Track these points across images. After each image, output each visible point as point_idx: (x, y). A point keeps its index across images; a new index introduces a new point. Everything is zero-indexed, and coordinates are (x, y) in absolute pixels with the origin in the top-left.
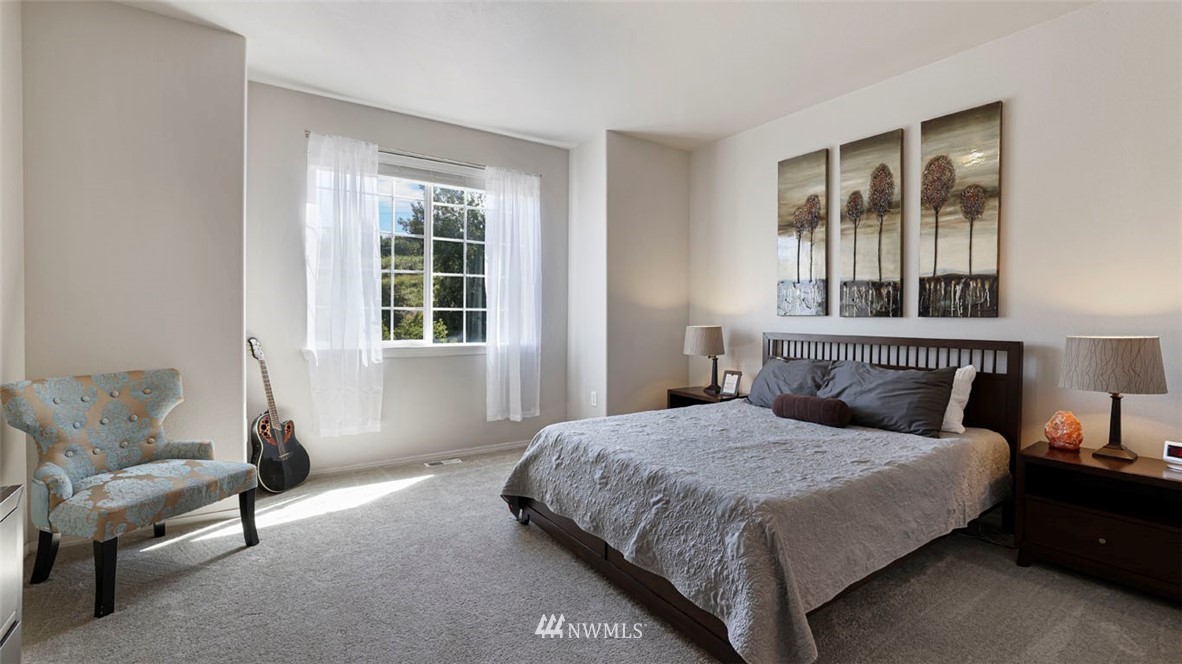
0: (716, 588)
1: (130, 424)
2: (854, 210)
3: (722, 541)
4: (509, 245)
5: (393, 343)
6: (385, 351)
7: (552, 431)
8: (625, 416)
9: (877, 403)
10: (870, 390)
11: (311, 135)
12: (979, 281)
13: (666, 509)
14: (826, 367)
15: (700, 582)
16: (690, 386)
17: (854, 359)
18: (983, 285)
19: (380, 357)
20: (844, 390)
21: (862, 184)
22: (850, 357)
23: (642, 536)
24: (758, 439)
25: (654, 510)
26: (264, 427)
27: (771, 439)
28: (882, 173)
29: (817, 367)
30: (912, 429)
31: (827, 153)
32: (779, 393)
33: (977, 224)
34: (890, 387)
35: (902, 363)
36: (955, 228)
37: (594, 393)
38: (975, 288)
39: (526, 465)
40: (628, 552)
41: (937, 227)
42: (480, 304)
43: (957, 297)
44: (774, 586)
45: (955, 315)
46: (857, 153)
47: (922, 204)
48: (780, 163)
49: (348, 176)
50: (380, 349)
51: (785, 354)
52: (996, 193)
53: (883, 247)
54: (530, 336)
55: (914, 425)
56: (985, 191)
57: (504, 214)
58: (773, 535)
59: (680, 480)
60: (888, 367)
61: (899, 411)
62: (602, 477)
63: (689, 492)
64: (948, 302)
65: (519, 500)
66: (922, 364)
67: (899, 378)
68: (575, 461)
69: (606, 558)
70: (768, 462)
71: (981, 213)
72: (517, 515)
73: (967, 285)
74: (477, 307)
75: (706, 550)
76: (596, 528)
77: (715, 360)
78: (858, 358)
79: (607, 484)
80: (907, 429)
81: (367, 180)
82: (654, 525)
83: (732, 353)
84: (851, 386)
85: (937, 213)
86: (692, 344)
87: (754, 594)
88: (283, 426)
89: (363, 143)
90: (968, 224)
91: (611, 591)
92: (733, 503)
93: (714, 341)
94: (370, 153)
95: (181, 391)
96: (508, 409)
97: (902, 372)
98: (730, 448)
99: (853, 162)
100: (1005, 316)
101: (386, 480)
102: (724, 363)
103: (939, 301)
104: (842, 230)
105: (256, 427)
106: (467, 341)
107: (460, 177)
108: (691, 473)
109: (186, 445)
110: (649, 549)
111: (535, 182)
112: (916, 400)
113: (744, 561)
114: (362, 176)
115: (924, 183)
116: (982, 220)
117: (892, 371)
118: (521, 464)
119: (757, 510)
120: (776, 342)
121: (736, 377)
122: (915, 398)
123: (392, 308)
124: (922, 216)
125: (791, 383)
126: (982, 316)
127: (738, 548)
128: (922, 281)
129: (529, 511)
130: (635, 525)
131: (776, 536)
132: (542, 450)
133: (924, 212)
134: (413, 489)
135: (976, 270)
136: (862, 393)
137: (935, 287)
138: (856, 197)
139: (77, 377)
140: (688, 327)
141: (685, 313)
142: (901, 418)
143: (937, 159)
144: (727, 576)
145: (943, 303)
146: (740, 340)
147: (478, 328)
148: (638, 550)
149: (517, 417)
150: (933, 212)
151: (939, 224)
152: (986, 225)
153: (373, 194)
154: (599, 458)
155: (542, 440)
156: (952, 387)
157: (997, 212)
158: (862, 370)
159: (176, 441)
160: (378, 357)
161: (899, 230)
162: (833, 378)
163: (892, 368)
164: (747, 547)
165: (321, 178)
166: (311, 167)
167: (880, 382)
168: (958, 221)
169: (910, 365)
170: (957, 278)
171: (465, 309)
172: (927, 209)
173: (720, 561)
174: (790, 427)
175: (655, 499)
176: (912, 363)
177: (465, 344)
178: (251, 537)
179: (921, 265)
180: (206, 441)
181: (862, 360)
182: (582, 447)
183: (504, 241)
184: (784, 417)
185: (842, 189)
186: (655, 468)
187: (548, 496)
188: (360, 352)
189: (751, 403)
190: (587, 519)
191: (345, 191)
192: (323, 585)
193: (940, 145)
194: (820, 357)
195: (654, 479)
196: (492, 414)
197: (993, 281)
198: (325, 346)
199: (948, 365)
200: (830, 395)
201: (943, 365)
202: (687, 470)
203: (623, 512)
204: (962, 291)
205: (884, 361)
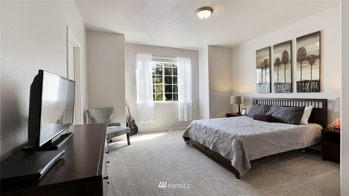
0: (229, 154)
1: (106, 118)
2: (278, 63)
3: (231, 143)
4: (183, 76)
5: (156, 101)
6: (154, 103)
7: (194, 122)
8: (213, 119)
9: (282, 116)
10: (280, 113)
11: (137, 53)
12: (314, 82)
13: (219, 138)
14: (269, 107)
15: (226, 153)
16: (233, 112)
17: (276, 104)
18: (315, 83)
19: (153, 105)
20: (273, 113)
21: (280, 56)
22: (275, 104)
23: (214, 144)
24: (246, 124)
25: (217, 138)
26: (129, 121)
27: (249, 124)
28: (285, 53)
29: (266, 107)
30: (291, 123)
31: (270, 47)
32: (255, 113)
33: (313, 66)
34: (285, 112)
35: (289, 105)
36: (306, 67)
37: (206, 114)
38: (313, 84)
39: (188, 130)
40: (211, 148)
41: (301, 67)
42: (176, 92)
43: (308, 87)
44: (242, 153)
45: (307, 92)
46: (278, 47)
47: (297, 61)
48: (256, 51)
49: (145, 62)
50: (153, 103)
51: (259, 104)
52: (319, 57)
53: (286, 73)
54: (189, 100)
55: (292, 122)
56: (315, 57)
57: (182, 69)
58: (242, 142)
59: (222, 131)
60: (285, 106)
61: (287, 118)
62: (206, 131)
63: (224, 134)
64: (305, 88)
65: (187, 138)
66: (295, 105)
67: (288, 109)
68: (199, 128)
69: (206, 150)
70: (246, 129)
71: (314, 63)
72: (186, 142)
73: (310, 83)
74: (175, 92)
75: (227, 146)
76: (204, 143)
77: (239, 105)
78: (277, 104)
79: (206, 133)
80: (290, 123)
81: (149, 62)
82: (217, 141)
83: (244, 103)
84: (275, 111)
85: (301, 63)
86: (232, 101)
87: (237, 154)
88: (132, 121)
89: (148, 54)
90: (311, 66)
91: (208, 158)
92: (234, 135)
93: (239, 100)
94: (150, 56)
95: (114, 112)
96: (184, 118)
97: (289, 108)
98: (237, 126)
99: (277, 50)
100: (322, 92)
101: (155, 134)
102: (242, 106)
103: (303, 88)
104: (274, 69)
105: (127, 121)
106: (174, 101)
107: (171, 60)
108: (226, 130)
109: (116, 123)
110: (216, 147)
111: (190, 60)
112: (292, 115)
113: (235, 147)
114: (148, 62)
115: (297, 55)
116: (314, 65)
117: (286, 107)
118: (187, 130)
119: (239, 137)
120: (256, 100)
121: (245, 110)
122: (292, 114)
123: (155, 93)
124: (297, 64)
125: (259, 111)
126: (315, 92)
127: (234, 145)
128: (297, 82)
129: (189, 141)
130: (213, 141)
131: (243, 143)
132: (192, 126)
133: (298, 63)
134: (161, 136)
135: (313, 79)
136: (277, 113)
137: (301, 84)
138: (278, 59)
139: (97, 109)
140: (231, 97)
141: (231, 93)
142: (288, 120)
143: (301, 48)
144: (232, 151)
145: (304, 88)
146: (246, 100)
147: (176, 98)
148: (213, 147)
149: (186, 120)
150: (300, 63)
151: (302, 66)
152: (316, 67)
153: (151, 66)
154: (205, 127)
155: (191, 124)
156: (304, 112)
157: (319, 62)
158: (278, 107)
159: (114, 122)
160: (152, 105)
161: (291, 68)
162: (270, 110)
163: (286, 106)
164: (236, 145)
165: (139, 63)
166: (137, 61)
167: (283, 110)
168: (307, 65)
169: (291, 106)
170: (307, 81)
171: (173, 93)
172: (298, 62)
173: (230, 148)
174: (257, 122)
175: (217, 136)
176: (292, 105)
177: (173, 102)
178: (129, 144)
179: (297, 78)
180: (119, 122)
181: (278, 105)
182: (201, 125)
183: (182, 75)
184: (256, 120)
185: (274, 57)
186: (217, 129)
187: (193, 137)
188: (149, 104)
189: (248, 116)
190: (202, 141)
191: (145, 65)
192: (145, 153)
193: (302, 44)
194: (266, 104)
195: (217, 131)
196: (180, 119)
197: (318, 82)
198: (141, 102)
199: (302, 105)
200: (269, 114)
201: (300, 106)
202: (224, 129)
203: (210, 139)
204: (309, 85)
205: (284, 105)
